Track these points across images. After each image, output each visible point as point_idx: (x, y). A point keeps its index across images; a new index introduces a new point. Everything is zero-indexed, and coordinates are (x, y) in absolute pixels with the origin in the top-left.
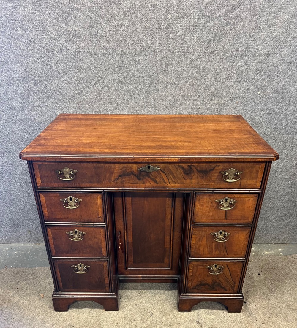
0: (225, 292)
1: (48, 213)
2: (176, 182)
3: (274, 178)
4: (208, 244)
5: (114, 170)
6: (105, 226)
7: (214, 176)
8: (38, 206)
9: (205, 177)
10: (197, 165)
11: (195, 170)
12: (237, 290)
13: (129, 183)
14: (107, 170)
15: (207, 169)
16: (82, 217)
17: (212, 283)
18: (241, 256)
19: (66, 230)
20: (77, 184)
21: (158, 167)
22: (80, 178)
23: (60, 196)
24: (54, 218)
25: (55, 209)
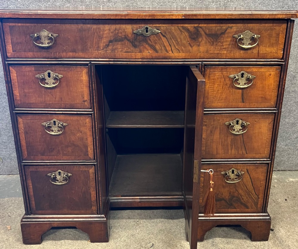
0: (247, 210)
1: (20, 95)
2: (180, 50)
3: (293, 86)
4: (222, 140)
5: (103, 34)
6: (91, 114)
7: (226, 41)
8: (7, 85)
9: (215, 43)
10: (205, 27)
11: (203, 33)
12: (262, 207)
13: (122, 51)
14: (95, 33)
15: (218, 32)
16: (63, 100)
17: (230, 197)
18: (264, 155)
19: (42, 121)
20: (58, 53)
21: (158, 29)
22: (61, 44)
23: (35, 71)
24: (27, 102)
25: (29, 90)
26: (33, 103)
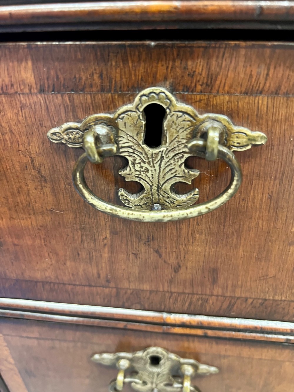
23: (42, 91)
24: (13, 276)
25: (11, 218)
26: (44, 283)
